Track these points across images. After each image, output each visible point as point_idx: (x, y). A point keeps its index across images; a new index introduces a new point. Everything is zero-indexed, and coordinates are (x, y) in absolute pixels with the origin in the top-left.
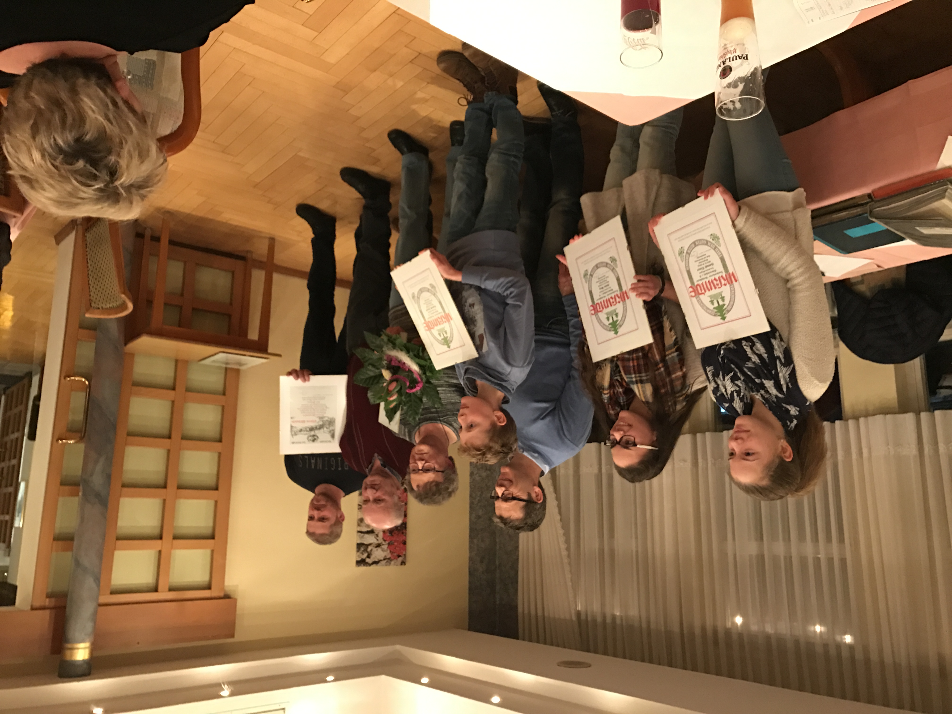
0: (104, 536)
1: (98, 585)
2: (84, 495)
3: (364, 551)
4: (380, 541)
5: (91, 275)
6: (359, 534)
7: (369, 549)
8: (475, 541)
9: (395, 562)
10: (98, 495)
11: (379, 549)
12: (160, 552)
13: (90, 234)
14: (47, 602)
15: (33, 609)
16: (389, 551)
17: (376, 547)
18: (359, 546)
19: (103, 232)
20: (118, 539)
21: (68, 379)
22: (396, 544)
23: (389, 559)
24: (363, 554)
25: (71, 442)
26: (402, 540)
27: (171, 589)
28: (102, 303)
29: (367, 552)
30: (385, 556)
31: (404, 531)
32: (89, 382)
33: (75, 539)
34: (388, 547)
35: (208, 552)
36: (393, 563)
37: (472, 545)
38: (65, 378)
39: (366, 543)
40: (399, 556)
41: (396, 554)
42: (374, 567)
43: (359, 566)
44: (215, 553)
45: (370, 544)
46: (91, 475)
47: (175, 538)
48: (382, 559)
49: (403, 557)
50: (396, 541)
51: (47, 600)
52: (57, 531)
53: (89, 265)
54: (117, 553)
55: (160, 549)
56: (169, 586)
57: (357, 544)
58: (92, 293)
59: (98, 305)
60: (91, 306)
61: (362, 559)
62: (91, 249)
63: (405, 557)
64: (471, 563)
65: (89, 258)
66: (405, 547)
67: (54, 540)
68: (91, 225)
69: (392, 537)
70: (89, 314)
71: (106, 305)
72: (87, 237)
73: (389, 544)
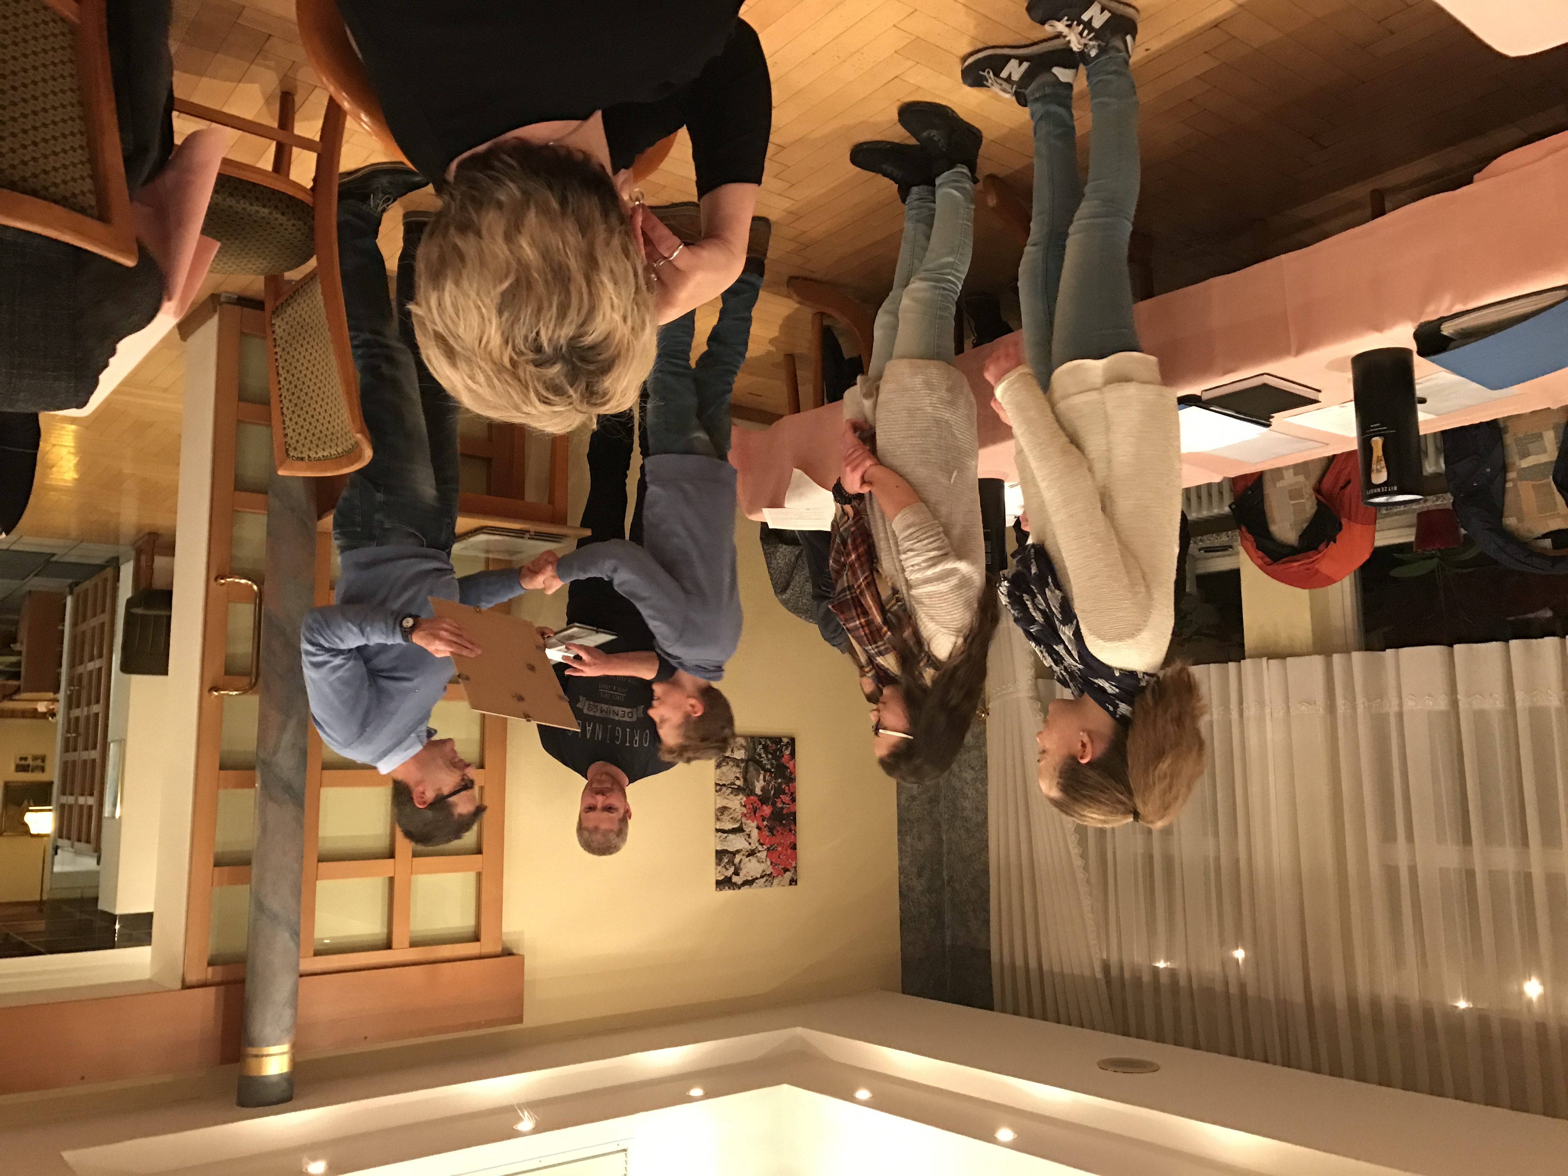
0: (302, 857)
1: (298, 945)
2: (264, 786)
3: (728, 863)
4: (755, 845)
5: (285, 397)
6: (720, 834)
7: (737, 860)
8: (908, 839)
9: (781, 881)
10: (288, 788)
11: (753, 860)
12: (391, 880)
13: (282, 319)
14: (209, 973)
15: (186, 986)
16: (769, 863)
17: (748, 856)
18: (720, 854)
19: (307, 316)
20: (323, 858)
21: (223, 581)
22: (780, 849)
23: (769, 875)
24: (727, 869)
25: (235, 693)
26: (788, 842)
27: (413, 944)
28: (310, 449)
29: (734, 865)
30: (764, 871)
31: (793, 828)
32: (257, 586)
33: (254, 862)
34: (767, 856)
35: (471, 876)
36: (776, 881)
37: (904, 848)
38: (216, 579)
39: (730, 849)
40: (786, 870)
41: (780, 867)
42: (745, 890)
43: (720, 890)
44: (484, 877)
45: (738, 851)
46: (275, 753)
48: (759, 876)
49: (793, 870)
50: (779, 844)
51: (210, 969)
52: (219, 849)
53: (282, 379)
54: (320, 884)
55: (392, 875)
56: (411, 938)
57: (717, 852)
58: (288, 431)
59: (302, 452)
60: (288, 455)
61: (726, 877)
62: (284, 349)
63: (796, 871)
64: (902, 877)
65: (281, 365)
66: (796, 854)
67: (215, 866)
68: (282, 304)
69: (774, 838)
70: (285, 469)
71: (317, 453)
72: (276, 327)
73: (768, 849)
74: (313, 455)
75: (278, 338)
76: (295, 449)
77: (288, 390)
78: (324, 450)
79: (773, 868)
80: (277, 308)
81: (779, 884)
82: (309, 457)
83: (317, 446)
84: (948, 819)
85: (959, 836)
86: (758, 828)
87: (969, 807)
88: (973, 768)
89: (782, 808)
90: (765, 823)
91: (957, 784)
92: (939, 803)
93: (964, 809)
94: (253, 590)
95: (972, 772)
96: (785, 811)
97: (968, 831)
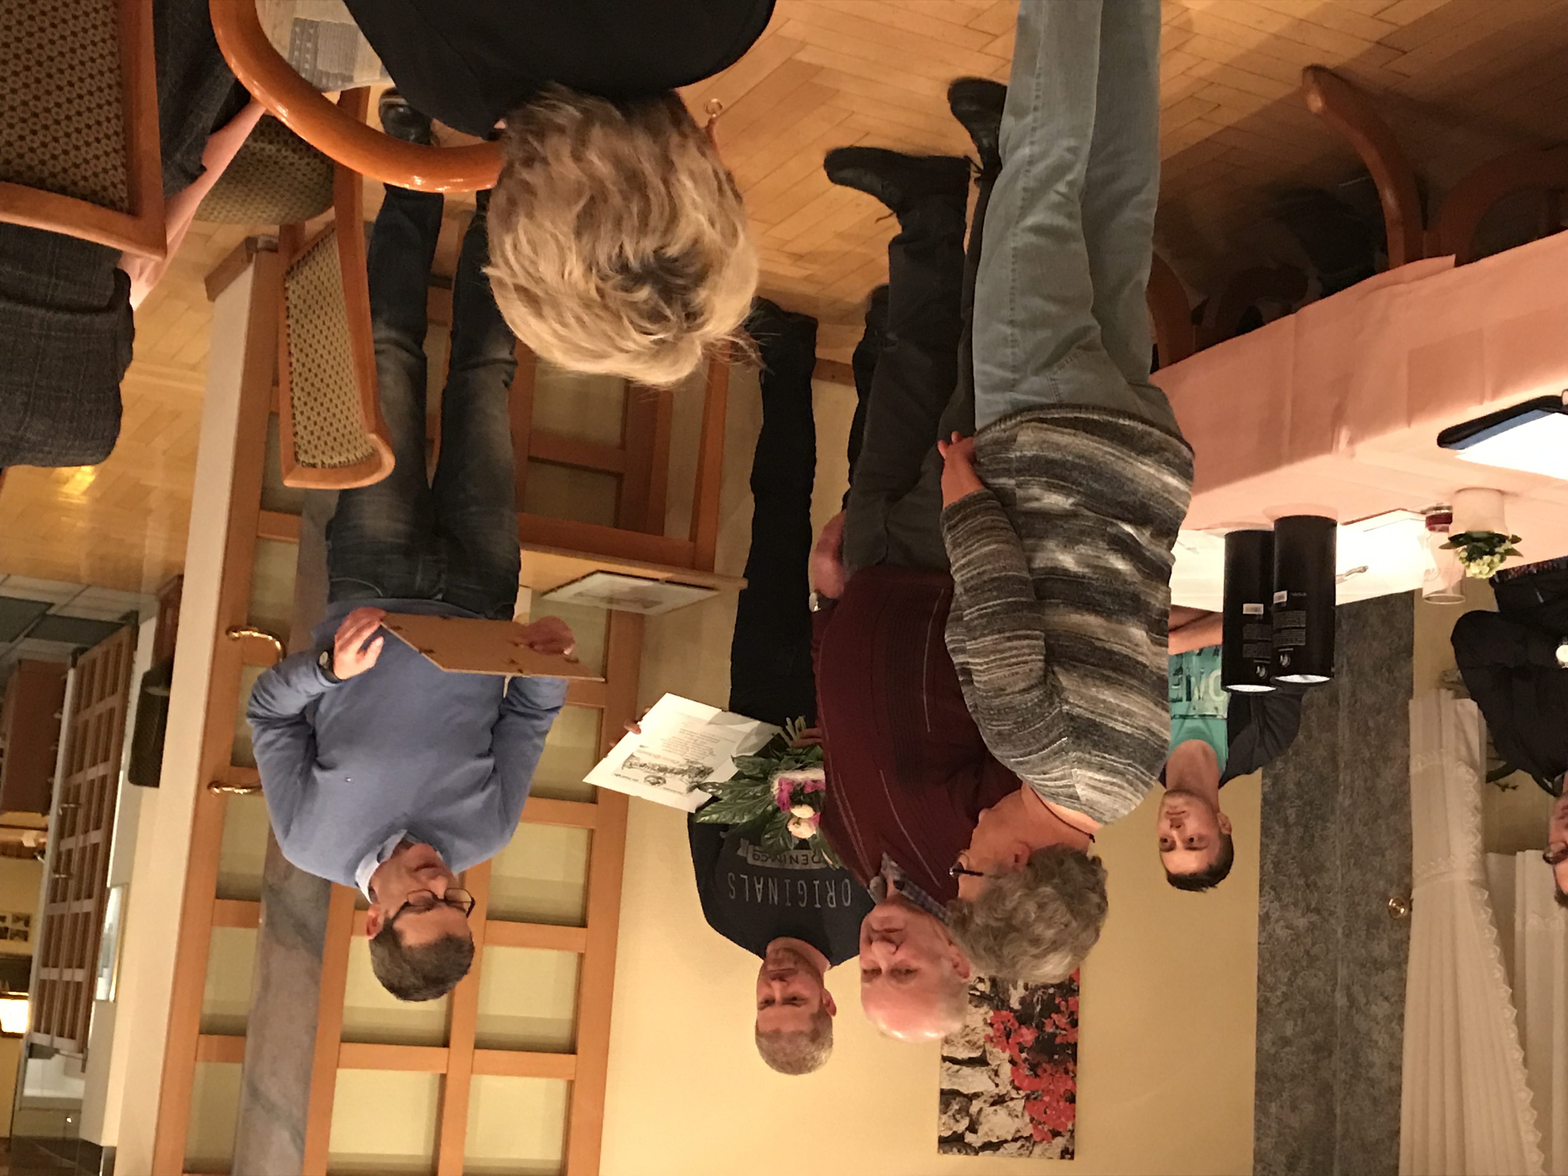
0: (315, 1028)
1: (302, 1152)
2: (270, 923)
3: (959, 1111)
4: (1005, 1088)
5: (297, 384)
6: (948, 1064)
7: (974, 1108)
8: (1273, 1108)
9: (1046, 1150)
10: (301, 927)
11: (1002, 1111)
12: (443, 1077)
13: (298, 283)
16: (1027, 1119)
17: (992, 1105)
18: (947, 1096)
19: (324, 279)
20: (347, 1038)
21: (236, 635)
22: (1046, 1099)
23: (1027, 1139)
24: (958, 1121)
25: (241, 791)
26: (1062, 1090)
27: (469, 1175)
28: (323, 453)
29: (968, 1114)
30: (1018, 1131)
31: (1070, 1067)
32: (281, 643)
33: (250, 1033)
34: (1024, 1107)
35: (560, 1086)
36: (1038, 1150)
37: (1264, 1120)
38: (228, 632)
39: (965, 1090)
40: (1056, 1134)
41: (1046, 1128)
42: (986, 1156)
43: (945, 1152)
44: (577, 1090)
45: (976, 1095)
46: (286, 877)
47: (481, 1044)
48: (1010, 1138)
49: (1067, 1136)
50: (1046, 1092)
52: (208, 1010)
53: (293, 360)
54: (343, 1074)
55: (444, 1072)
56: (465, 1167)
57: (943, 1092)
58: (299, 428)
59: (314, 457)
60: (297, 460)
61: (955, 1132)
62: (297, 321)
63: (1072, 1136)
64: (1259, 1168)
65: (294, 341)
66: (1074, 1110)
67: (201, 1033)
68: (299, 262)
69: (1038, 1079)
70: (294, 478)
71: (332, 458)
72: (290, 292)
73: (1027, 1097)
74: (328, 461)
75: (292, 307)
76: (306, 452)
77: (300, 374)
78: (340, 454)
79: (1035, 1127)
80: (292, 268)
81: (1042, 1155)
82: (323, 463)
83: (333, 448)
84: (1345, 1082)
85: (1361, 1109)
86: (1012, 1062)
87: (1378, 1061)
88: (1386, 999)
89: (1054, 1036)
90: (1024, 1055)
91: (1361, 1023)
92: (1330, 1054)
93: (1371, 1065)
94: (276, 649)
95: (1386, 1005)
96: (1058, 1040)
97: (1375, 1101)
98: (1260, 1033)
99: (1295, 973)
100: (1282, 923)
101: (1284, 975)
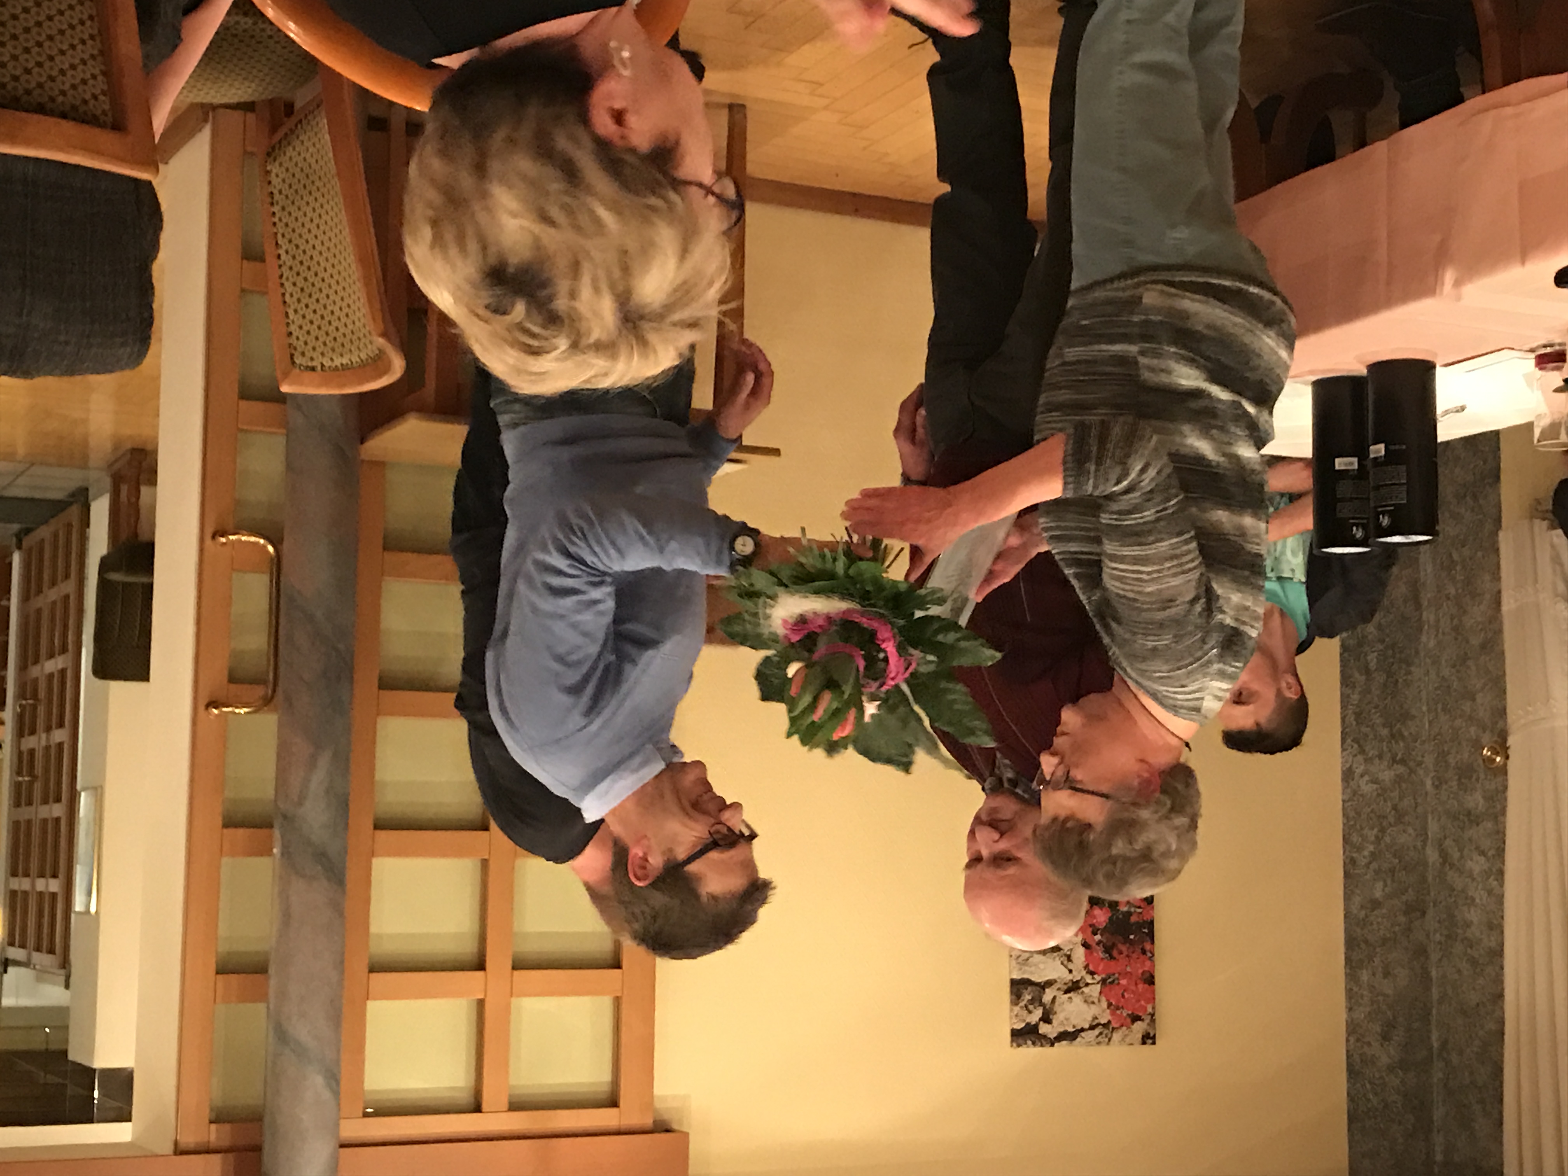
0: (342, 962)
1: (336, 1094)
2: (286, 853)
3: (1031, 1002)
4: (1079, 973)
5: (287, 279)
7: (1047, 997)
8: (1365, 975)
9: (1126, 1036)
10: (321, 856)
11: (1076, 998)
12: (481, 1003)
13: (281, 165)
14: (214, 1135)
15: (180, 1151)
16: (1104, 1004)
17: (1066, 992)
18: (1018, 986)
19: (313, 161)
20: (375, 968)
21: (223, 540)
22: (1124, 982)
23: (1105, 1026)
24: (1030, 1012)
25: (243, 711)
26: (1140, 971)
27: (516, 1106)
28: (323, 354)
29: (1041, 1004)
30: (1095, 1018)
31: (1148, 947)
32: (274, 546)
33: (272, 970)
34: (1101, 993)
35: (605, 1003)
36: (1116, 1036)
37: (1355, 989)
38: (214, 537)
39: (1035, 979)
40: (1136, 1018)
41: (1125, 1013)
42: (1062, 1047)
43: (1019, 1046)
44: (624, 1006)
45: (1049, 983)
46: (300, 804)
47: (519, 965)
48: (1087, 1026)
49: (1148, 1019)
50: (1123, 974)
51: (213, 1127)
52: (223, 947)
53: (282, 252)
54: (373, 1006)
55: (481, 996)
56: (510, 1096)
57: (1014, 983)
58: (293, 328)
59: (312, 359)
60: (293, 363)
61: (1028, 1024)
62: (283, 209)
63: (1153, 1021)
64: (1352, 1039)
65: (281, 231)
66: (1153, 992)
67: (217, 973)
68: (280, 142)
69: (1113, 963)
70: (290, 384)
71: (332, 359)
72: (273, 175)
73: (1103, 982)
74: (327, 363)
75: (276, 192)
76: (303, 354)
77: (291, 268)
78: (342, 355)
79: (1113, 1014)
80: (273, 148)
81: (1122, 1042)
82: (322, 365)
83: (333, 350)
84: (1440, 943)
85: (1459, 971)
86: (1085, 945)
87: (1475, 920)
88: (1483, 853)
89: (1129, 914)
90: (1098, 937)
91: (1456, 880)
92: (1424, 913)
93: (1468, 925)
94: (268, 552)
95: (1482, 859)
96: (1133, 919)
97: (1473, 962)
98: (1348, 897)
99: (1383, 830)
100: (1366, 778)
101: (1371, 834)
